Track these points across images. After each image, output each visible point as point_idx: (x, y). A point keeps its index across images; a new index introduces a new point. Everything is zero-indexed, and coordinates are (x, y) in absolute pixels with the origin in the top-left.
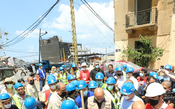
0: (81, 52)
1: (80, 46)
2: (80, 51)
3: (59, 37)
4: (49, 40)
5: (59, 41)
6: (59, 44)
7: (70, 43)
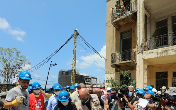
0: (96, 85)
1: (95, 80)
2: (94, 84)
3: (76, 70)
4: (68, 72)
5: (77, 73)
6: (76, 76)
7: (86, 76)
